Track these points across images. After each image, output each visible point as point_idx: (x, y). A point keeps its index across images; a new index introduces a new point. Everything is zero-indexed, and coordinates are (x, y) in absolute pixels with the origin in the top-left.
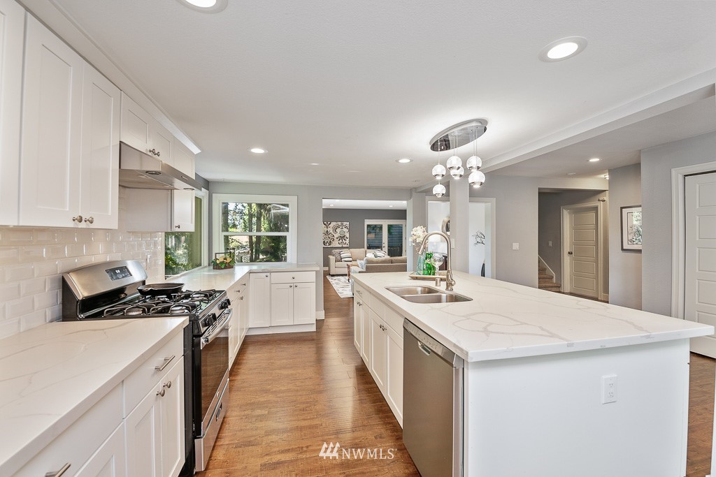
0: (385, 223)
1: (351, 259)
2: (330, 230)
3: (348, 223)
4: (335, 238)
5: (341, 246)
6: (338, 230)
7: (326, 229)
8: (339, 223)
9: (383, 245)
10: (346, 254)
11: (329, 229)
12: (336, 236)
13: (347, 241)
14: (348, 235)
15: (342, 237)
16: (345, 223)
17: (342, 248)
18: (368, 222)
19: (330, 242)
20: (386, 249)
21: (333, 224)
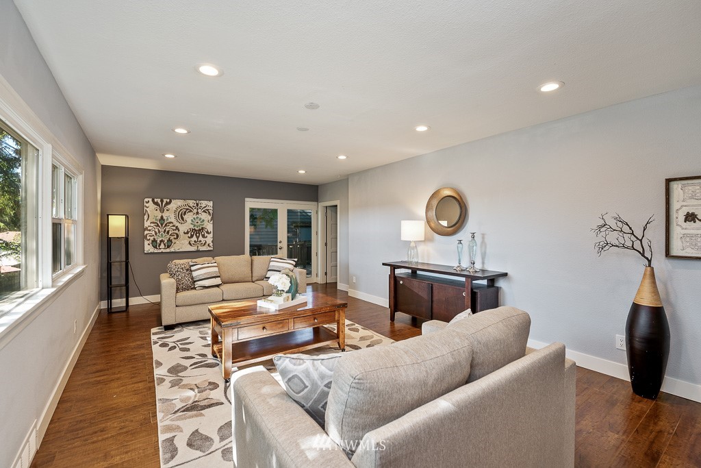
0: (282, 207)
1: (218, 281)
2: (170, 216)
3: (211, 204)
4: (181, 233)
5: (193, 249)
6: (189, 217)
7: (159, 215)
8: (191, 203)
9: (279, 245)
10: (204, 269)
11: (165, 215)
12: (183, 228)
13: (209, 239)
14: (210, 227)
15: (198, 232)
16: (204, 203)
17: (198, 254)
18: (251, 203)
19: (169, 240)
20: (283, 252)
21: (176, 204)
